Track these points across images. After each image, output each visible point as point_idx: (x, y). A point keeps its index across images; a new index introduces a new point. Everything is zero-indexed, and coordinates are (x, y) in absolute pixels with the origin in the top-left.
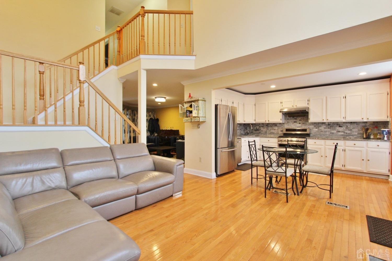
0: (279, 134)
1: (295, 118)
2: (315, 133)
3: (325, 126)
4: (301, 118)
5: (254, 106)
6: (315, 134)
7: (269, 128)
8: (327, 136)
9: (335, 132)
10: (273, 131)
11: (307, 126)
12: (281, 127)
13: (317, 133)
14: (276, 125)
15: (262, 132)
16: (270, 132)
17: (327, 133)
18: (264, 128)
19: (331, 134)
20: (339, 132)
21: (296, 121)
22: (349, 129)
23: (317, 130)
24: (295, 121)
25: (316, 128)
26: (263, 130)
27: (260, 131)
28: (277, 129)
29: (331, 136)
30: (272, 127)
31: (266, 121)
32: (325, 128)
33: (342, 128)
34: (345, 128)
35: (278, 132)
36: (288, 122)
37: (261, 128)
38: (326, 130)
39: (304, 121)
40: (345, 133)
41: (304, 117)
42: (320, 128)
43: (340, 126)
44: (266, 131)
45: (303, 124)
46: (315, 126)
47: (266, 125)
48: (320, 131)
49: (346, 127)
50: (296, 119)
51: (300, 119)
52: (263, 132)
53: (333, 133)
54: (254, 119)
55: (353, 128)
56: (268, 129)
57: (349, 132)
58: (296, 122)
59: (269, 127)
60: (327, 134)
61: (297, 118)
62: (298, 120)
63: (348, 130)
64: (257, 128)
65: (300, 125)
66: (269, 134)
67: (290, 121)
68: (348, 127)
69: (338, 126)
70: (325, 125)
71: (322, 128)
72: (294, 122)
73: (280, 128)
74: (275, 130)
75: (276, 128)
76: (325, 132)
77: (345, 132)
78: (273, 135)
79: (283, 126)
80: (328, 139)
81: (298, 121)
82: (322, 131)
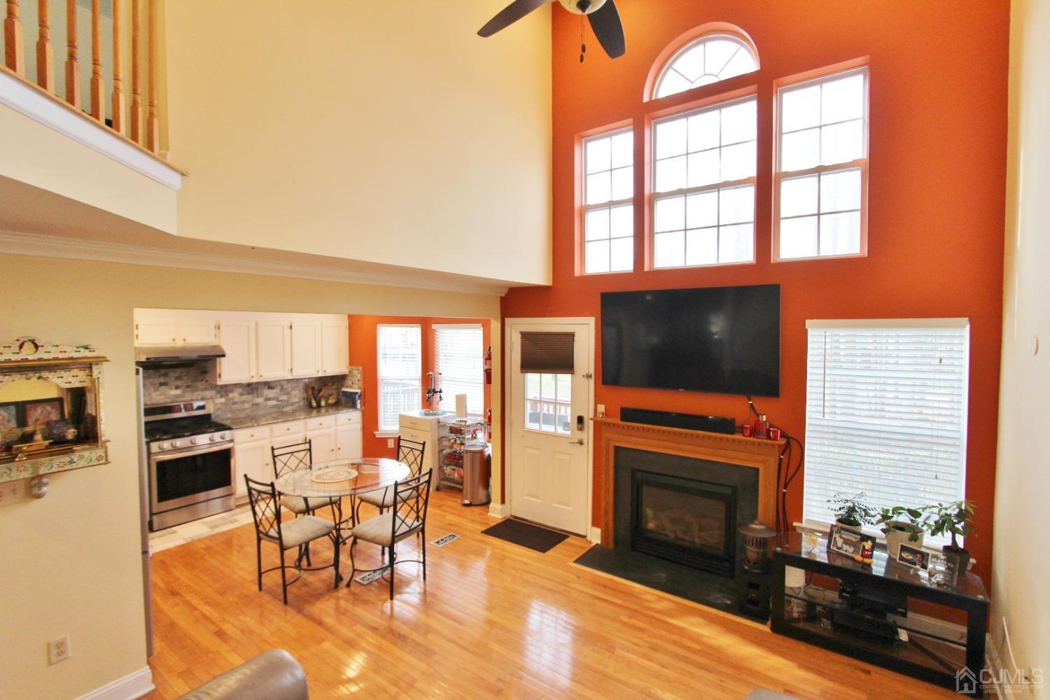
1: (163, 371)
2: (219, 407)
3: (240, 390)
4: (181, 373)
8: (247, 411)
9: (260, 400)
13: (224, 409)
17: (246, 406)
19: (255, 407)
20: (269, 399)
21: (167, 380)
22: (286, 391)
23: (223, 400)
24: (162, 380)
25: (221, 397)
29: (255, 410)
32: (241, 394)
33: (274, 391)
34: (278, 390)
38: (245, 398)
40: (278, 401)
41: (191, 370)
42: (231, 395)
43: (270, 389)
45: (187, 387)
46: (218, 392)
48: (231, 402)
49: (282, 386)
50: (165, 375)
51: (177, 374)
53: (257, 404)
55: (291, 390)
57: (284, 398)
58: (165, 384)
60: (246, 408)
61: (171, 374)
62: (173, 379)
63: (285, 394)
65: (178, 392)
68: (285, 387)
69: (267, 387)
71: (235, 395)
72: (161, 384)
76: (244, 402)
77: (280, 399)
81: (171, 380)
82: (235, 403)
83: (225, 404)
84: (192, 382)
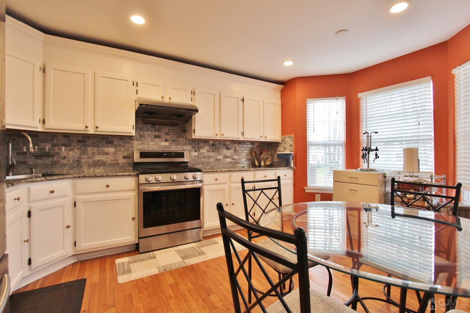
0: (121, 165)
1: (157, 126)
2: (194, 160)
3: (207, 148)
4: (169, 130)
5: (39, 74)
6: (194, 162)
7: (90, 150)
8: (212, 164)
9: (220, 157)
10: (103, 158)
11: (179, 146)
12: (124, 147)
13: (197, 161)
14: (111, 142)
15: (65, 162)
16: (91, 160)
17: (212, 160)
18: (69, 151)
19: (217, 162)
20: (227, 157)
21: (160, 133)
22: (237, 152)
23: (196, 154)
24: (157, 134)
25: (195, 151)
26: (68, 154)
27: (56, 158)
28: (114, 153)
29: (217, 164)
30: (98, 146)
31: (87, 127)
32: (208, 151)
33: (230, 151)
34: (233, 151)
35: (117, 160)
36: (141, 136)
37: (61, 150)
38: (211, 154)
39: (174, 135)
41: (175, 128)
42: (202, 151)
43: (227, 148)
44: (80, 158)
45: (173, 141)
46: (193, 147)
47: (79, 141)
48: (202, 156)
49: (234, 148)
50: (159, 130)
51: (167, 130)
52: (69, 161)
53: (219, 160)
54: (39, 116)
55: (241, 152)
56: (84, 152)
57: (236, 157)
58: (159, 137)
59: (89, 146)
60: (212, 162)
61: (162, 130)
62: (163, 133)
63: (237, 154)
64: (44, 149)
65: (167, 144)
66: (89, 166)
67: (146, 133)
68: (237, 149)
69: (225, 148)
70: (208, 146)
71: (204, 151)
72: (156, 137)
73: (120, 151)
74: (107, 154)
75: (112, 150)
76: (209, 157)
77: (234, 158)
78: (102, 167)
79: (129, 145)
80: (213, 172)
81: (162, 134)
82: (204, 157)
83: (198, 157)
84: (176, 137)
